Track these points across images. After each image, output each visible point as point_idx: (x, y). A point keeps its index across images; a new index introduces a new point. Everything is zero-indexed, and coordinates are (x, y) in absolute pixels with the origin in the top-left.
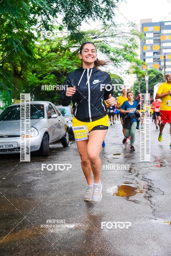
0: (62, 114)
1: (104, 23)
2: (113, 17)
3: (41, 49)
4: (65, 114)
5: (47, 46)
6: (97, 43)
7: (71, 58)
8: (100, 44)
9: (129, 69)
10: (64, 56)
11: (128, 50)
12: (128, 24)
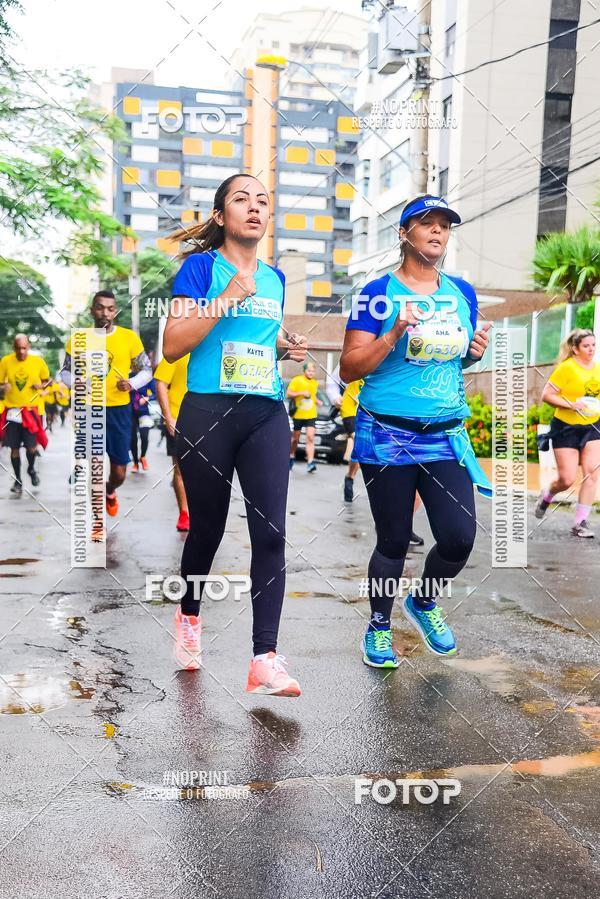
9: (67, 245)
11: (64, 173)
12: (63, 75)
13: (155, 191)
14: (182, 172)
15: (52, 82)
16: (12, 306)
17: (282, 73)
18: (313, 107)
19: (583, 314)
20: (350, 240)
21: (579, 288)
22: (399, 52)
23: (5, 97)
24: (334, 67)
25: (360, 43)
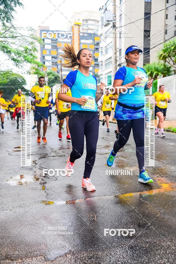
1: (3, 23)
2: (12, 19)
8: (1, 44)
9: (29, 70)
11: (28, 52)
12: (27, 28)
13: (50, 56)
14: (57, 51)
15: (24, 30)
16: (17, 85)
17: (80, 27)
18: (88, 35)
19: (155, 83)
20: (98, 67)
21: (154, 77)
22: (108, 21)
23: (13, 34)
24: (93, 25)
25: (99, 19)
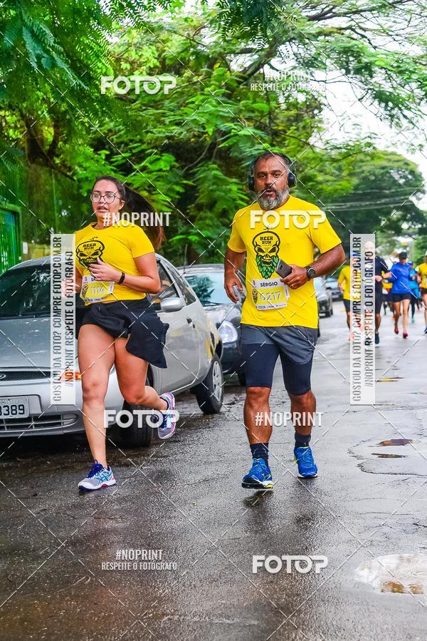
0: (199, 296)
3: (127, 61)
4: (208, 296)
5: (145, 48)
6: (326, 35)
7: (231, 94)
8: (337, 41)
10: (208, 86)
